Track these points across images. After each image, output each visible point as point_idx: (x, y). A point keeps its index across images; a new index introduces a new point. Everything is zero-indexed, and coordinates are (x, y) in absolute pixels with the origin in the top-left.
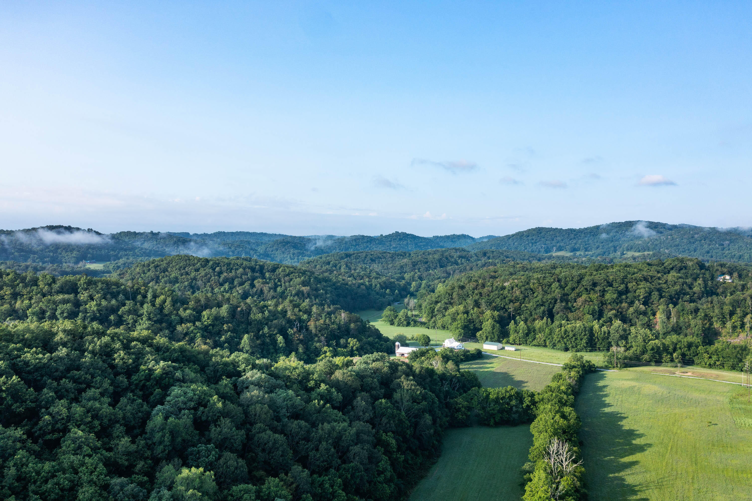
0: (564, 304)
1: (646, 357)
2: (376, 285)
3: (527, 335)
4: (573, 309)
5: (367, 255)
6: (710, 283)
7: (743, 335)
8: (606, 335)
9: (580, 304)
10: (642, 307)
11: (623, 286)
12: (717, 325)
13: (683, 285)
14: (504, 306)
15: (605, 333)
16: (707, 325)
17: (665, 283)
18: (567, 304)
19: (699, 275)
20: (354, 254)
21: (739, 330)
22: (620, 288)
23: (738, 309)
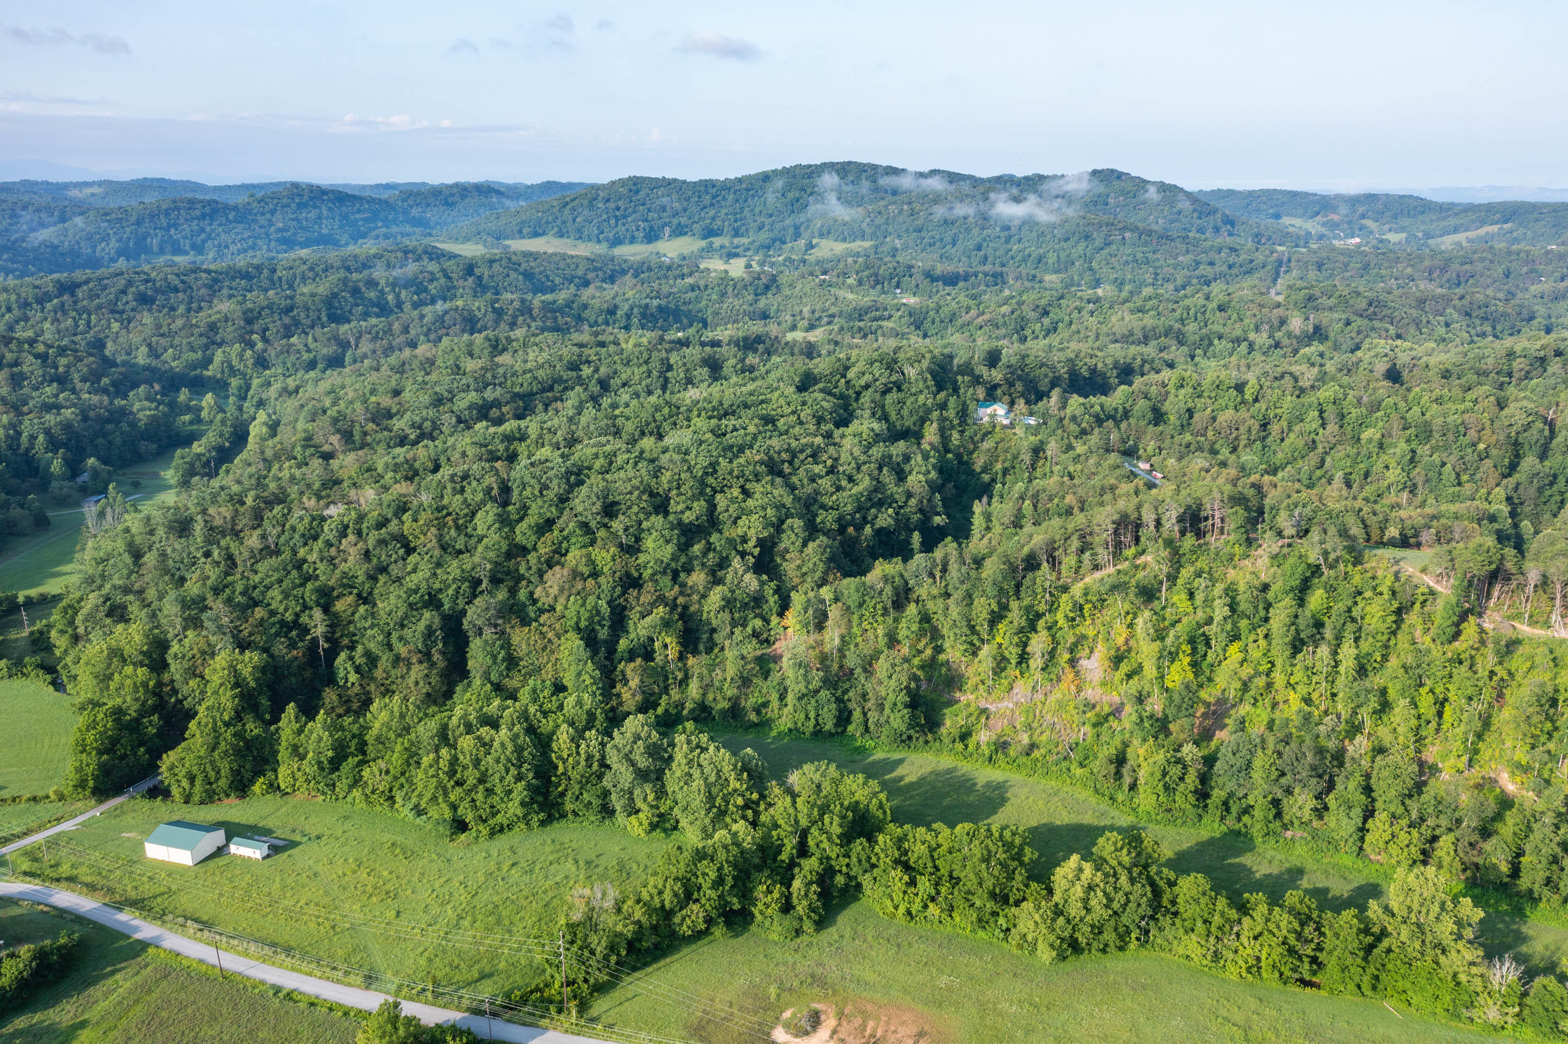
0: (502, 595)
1: (694, 915)
2: (33, 438)
3: (335, 764)
4: (531, 611)
5: (130, 283)
6: (955, 435)
7: (1022, 688)
8: (595, 766)
9: (554, 591)
10: (751, 582)
11: (699, 506)
12: (953, 652)
13: (880, 469)
14: (297, 615)
15: (589, 758)
16: (929, 652)
17: (832, 471)
18: (513, 591)
19: (928, 411)
20: (87, 282)
21: (1012, 671)
22: (688, 517)
23: (1014, 604)
